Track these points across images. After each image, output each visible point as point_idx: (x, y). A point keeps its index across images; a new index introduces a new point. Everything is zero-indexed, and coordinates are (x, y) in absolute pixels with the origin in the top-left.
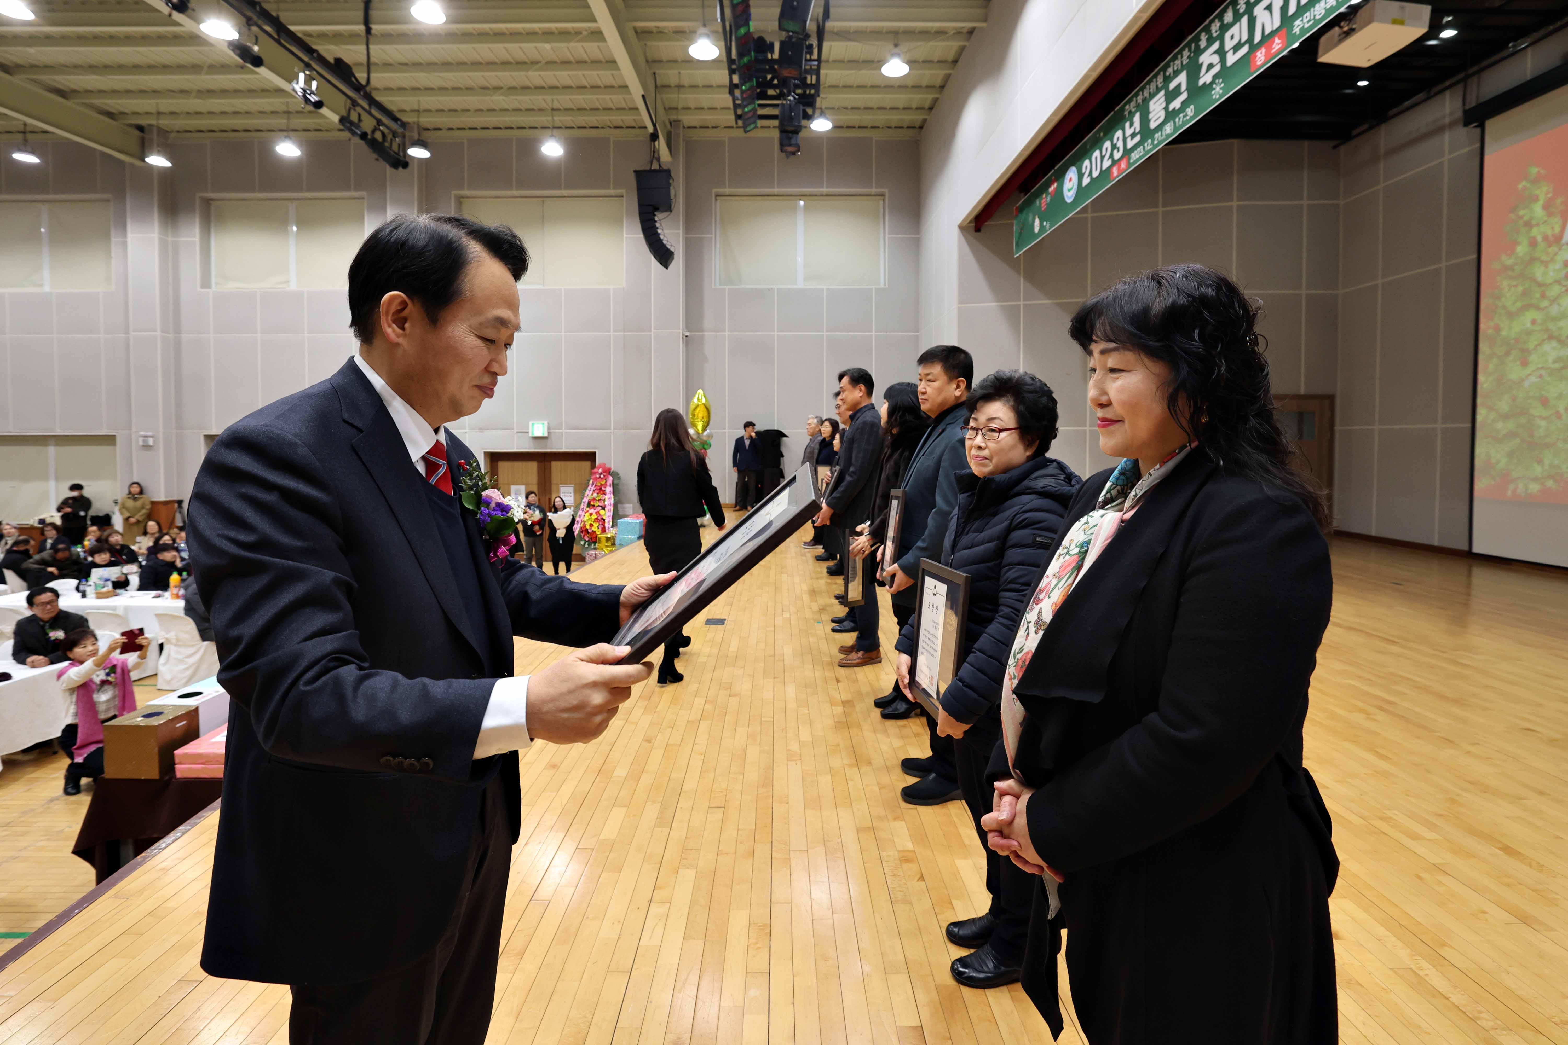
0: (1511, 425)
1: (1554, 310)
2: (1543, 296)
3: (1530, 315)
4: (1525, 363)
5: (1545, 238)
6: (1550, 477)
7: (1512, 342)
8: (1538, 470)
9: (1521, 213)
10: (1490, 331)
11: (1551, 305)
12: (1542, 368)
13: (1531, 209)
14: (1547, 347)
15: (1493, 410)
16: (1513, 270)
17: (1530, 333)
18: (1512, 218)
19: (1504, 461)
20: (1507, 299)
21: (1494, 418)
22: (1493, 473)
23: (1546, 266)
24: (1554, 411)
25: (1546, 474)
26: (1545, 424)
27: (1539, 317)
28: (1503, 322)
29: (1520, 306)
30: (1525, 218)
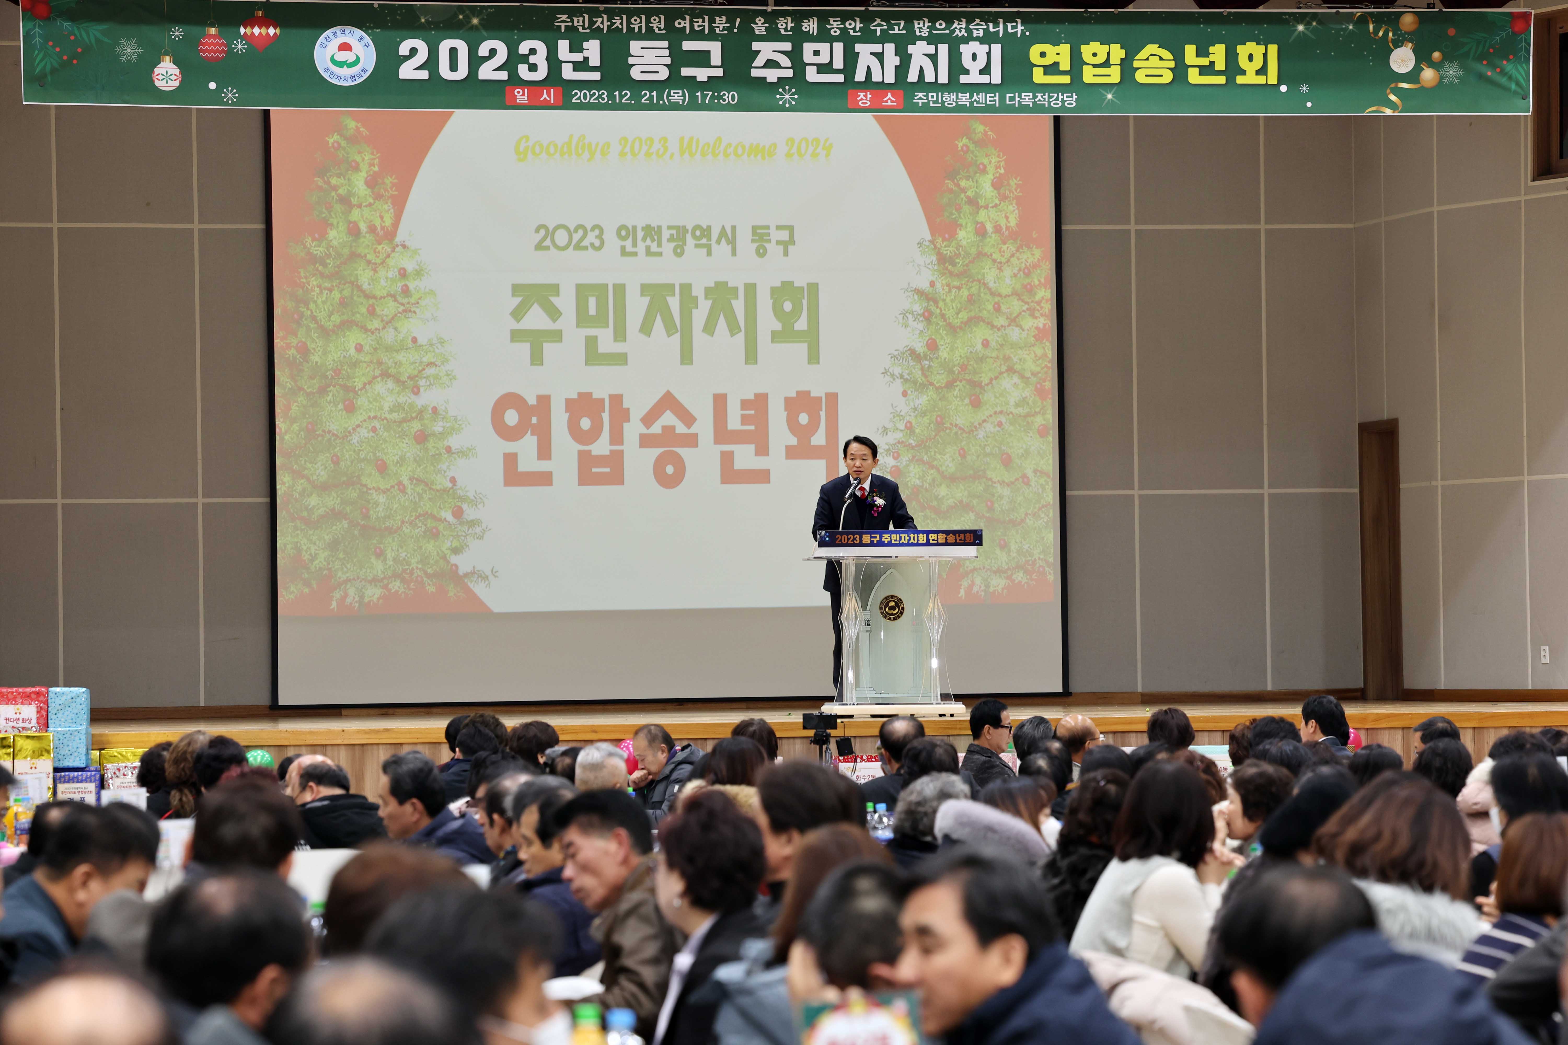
0: (332, 501)
1: (389, 336)
2: (372, 312)
3: (354, 337)
4: (350, 408)
5: (372, 229)
6: (395, 576)
7: (330, 374)
8: (378, 567)
9: (334, 181)
10: (292, 352)
11: (384, 328)
12: (375, 417)
13: (349, 180)
14: (380, 387)
15: (303, 477)
16: (325, 265)
17: (355, 364)
18: (320, 184)
19: (323, 555)
20: (317, 306)
21: (304, 490)
22: (306, 576)
23: (375, 271)
24: (396, 482)
25: (389, 573)
26: (384, 500)
27: (367, 341)
28: (313, 341)
29: (338, 321)
30: (341, 191)
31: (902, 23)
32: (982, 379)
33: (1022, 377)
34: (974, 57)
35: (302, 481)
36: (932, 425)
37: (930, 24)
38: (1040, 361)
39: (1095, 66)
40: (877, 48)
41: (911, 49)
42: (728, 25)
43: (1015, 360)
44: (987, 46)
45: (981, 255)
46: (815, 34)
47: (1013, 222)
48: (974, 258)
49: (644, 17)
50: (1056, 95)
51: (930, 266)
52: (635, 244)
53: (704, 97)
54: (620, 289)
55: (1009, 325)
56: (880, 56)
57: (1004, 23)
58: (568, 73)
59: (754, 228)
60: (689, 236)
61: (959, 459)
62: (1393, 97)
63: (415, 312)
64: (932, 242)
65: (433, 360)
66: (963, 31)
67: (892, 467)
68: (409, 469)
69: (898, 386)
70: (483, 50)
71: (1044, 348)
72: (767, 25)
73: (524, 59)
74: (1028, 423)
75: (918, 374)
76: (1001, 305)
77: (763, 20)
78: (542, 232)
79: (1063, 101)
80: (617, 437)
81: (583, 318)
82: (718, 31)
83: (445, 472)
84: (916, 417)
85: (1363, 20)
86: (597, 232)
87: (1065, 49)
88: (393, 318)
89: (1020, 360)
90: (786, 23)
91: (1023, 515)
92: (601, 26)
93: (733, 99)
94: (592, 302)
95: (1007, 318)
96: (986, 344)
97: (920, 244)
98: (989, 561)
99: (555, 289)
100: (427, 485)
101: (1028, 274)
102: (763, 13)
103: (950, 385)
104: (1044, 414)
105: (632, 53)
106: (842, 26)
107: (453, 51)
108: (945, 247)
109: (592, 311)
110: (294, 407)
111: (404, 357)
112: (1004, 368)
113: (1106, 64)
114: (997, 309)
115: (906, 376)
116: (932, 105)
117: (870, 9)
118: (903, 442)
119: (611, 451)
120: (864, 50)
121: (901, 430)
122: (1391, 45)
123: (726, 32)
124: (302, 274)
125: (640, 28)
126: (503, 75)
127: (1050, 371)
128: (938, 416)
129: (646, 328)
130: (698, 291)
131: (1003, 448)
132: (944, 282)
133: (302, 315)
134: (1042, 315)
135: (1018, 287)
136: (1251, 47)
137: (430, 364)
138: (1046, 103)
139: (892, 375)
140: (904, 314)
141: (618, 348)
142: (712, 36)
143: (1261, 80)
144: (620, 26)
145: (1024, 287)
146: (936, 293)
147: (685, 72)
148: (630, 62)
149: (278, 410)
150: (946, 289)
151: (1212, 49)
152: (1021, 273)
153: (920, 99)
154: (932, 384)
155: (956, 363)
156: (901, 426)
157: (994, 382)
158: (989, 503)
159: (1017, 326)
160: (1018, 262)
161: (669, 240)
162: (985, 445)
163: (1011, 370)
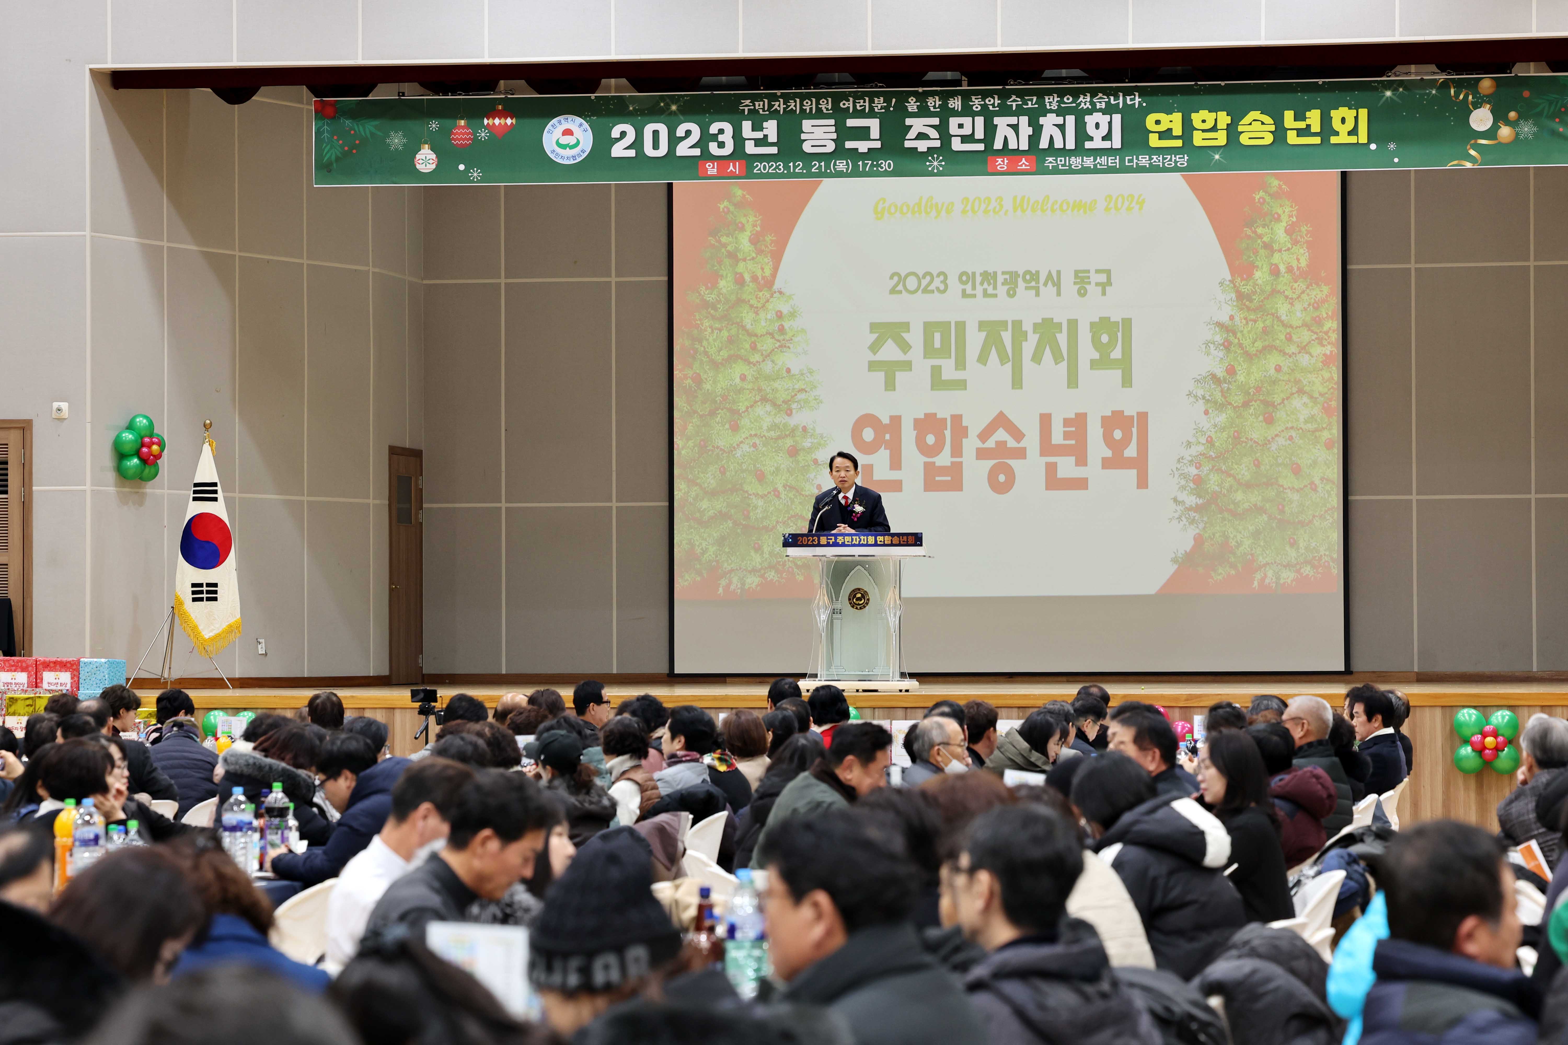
0: (719, 504)
1: (767, 367)
2: (754, 347)
3: (739, 369)
4: (735, 428)
5: (755, 279)
6: (771, 567)
7: (718, 399)
8: (757, 560)
9: (724, 239)
10: (689, 381)
11: (764, 361)
12: (756, 435)
13: (736, 238)
14: (761, 410)
15: (697, 484)
16: (716, 309)
17: (740, 391)
18: (713, 242)
19: (712, 549)
20: (708, 343)
21: (697, 495)
22: (698, 566)
23: (757, 313)
24: (772, 489)
25: (766, 564)
26: (762, 504)
27: (750, 372)
28: (705, 372)
29: (726, 355)
30: (729, 248)
31: (1035, 99)
32: (1275, 399)
33: (1311, 397)
34: (1097, 126)
35: (696, 488)
36: (1230, 439)
37: (1059, 99)
38: (1327, 383)
39: (1204, 131)
40: (1013, 120)
41: (1042, 120)
42: (885, 104)
43: (1305, 383)
44: (1109, 116)
45: (1274, 292)
46: (960, 110)
47: (1304, 263)
48: (1269, 295)
49: (814, 100)
50: (1169, 157)
51: (1230, 303)
52: (974, 288)
53: (865, 165)
54: (961, 326)
55: (1300, 353)
56: (1015, 128)
57: (1124, 96)
58: (750, 148)
59: (1077, 272)
60: (1020, 280)
61: (1254, 468)
62: (1472, 152)
63: (789, 347)
64: (1231, 281)
65: (803, 387)
66: (1088, 104)
67: (1194, 476)
68: (783, 478)
69: (1201, 406)
70: (680, 132)
71: (1331, 372)
72: (918, 104)
73: (714, 137)
74: (1316, 437)
75: (1218, 396)
76: (1293, 335)
77: (915, 100)
78: (896, 278)
79: (1176, 162)
80: (957, 450)
81: (929, 351)
82: (876, 110)
83: (813, 480)
84: (1216, 432)
85: (1445, 85)
86: (942, 278)
87: (1177, 117)
88: (770, 353)
89: (1310, 382)
90: (935, 102)
91: (1311, 517)
92: (778, 109)
93: (889, 167)
94: (937, 336)
95: (1298, 346)
96: (1278, 369)
97: (1221, 284)
98: (1280, 556)
99: (906, 326)
100: (798, 491)
101: (1316, 308)
102: (915, 94)
103: (1246, 404)
104: (1330, 429)
105: (804, 130)
106: (983, 103)
107: (656, 133)
108: (1243, 285)
109: (937, 345)
110: (690, 427)
111: (780, 384)
112: (1295, 390)
113: (1214, 129)
114: (1289, 338)
115: (1208, 397)
116: (1060, 167)
117: (1007, 87)
118: (1204, 454)
119: (952, 463)
120: (1001, 122)
121: (1203, 444)
122: (1471, 107)
123: (883, 111)
124: (697, 317)
125: (811, 109)
126: (697, 152)
127: (1336, 392)
128: (1235, 431)
129: (983, 359)
130: (1027, 327)
131: (1293, 459)
132: (1242, 316)
133: (696, 351)
134: (1329, 343)
135: (1308, 319)
136: (1343, 111)
137: (802, 390)
138: (1161, 164)
139: (1196, 397)
140: (1207, 344)
141: (959, 375)
142: (872, 114)
143: (1353, 139)
144: (794, 109)
145: (1314, 319)
146: (1235, 325)
147: (849, 145)
148: (803, 138)
149: (676, 429)
150: (1244, 321)
151: (1308, 114)
152: (1311, 307)
153: (1051, 162)
154: (1230, 404)
155: (1252, 385)
156: (1203, 440)
157: (1286, 402)
158: (1280, 507)
159: (1307, 353)
160: (1307, 298)
161: (1003, 284)
162: (1278, 456)
163: (1301, 391)
